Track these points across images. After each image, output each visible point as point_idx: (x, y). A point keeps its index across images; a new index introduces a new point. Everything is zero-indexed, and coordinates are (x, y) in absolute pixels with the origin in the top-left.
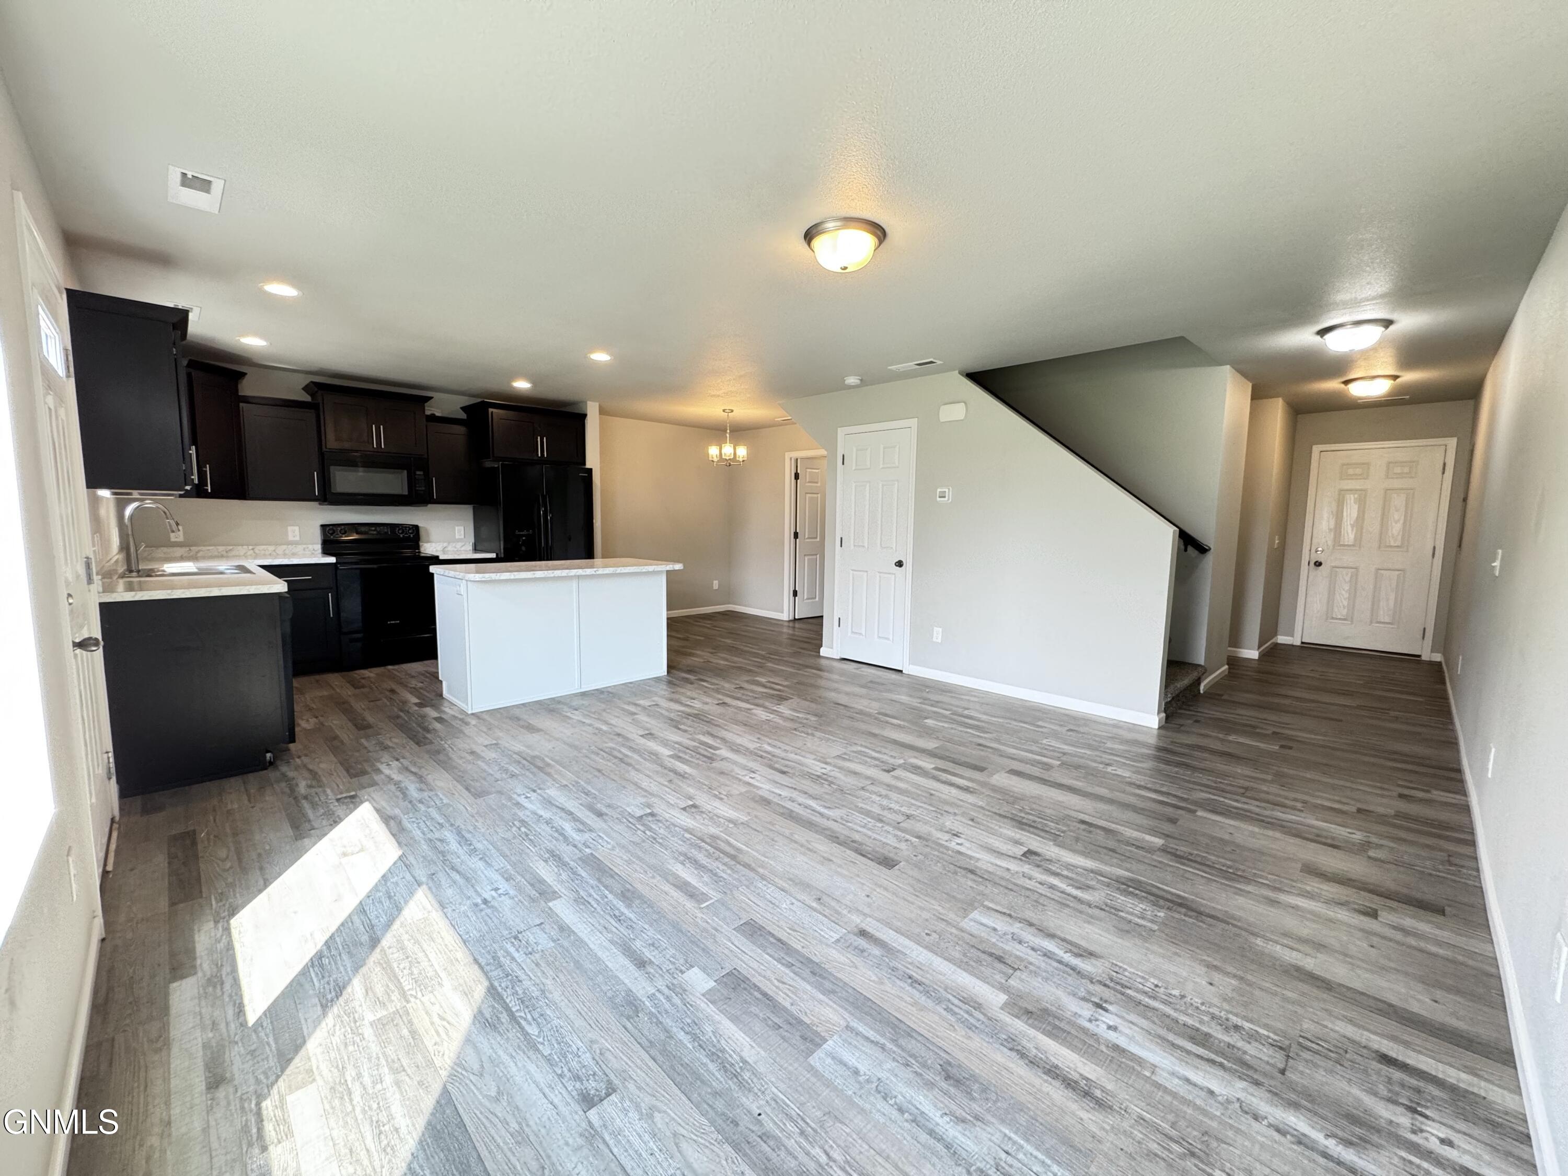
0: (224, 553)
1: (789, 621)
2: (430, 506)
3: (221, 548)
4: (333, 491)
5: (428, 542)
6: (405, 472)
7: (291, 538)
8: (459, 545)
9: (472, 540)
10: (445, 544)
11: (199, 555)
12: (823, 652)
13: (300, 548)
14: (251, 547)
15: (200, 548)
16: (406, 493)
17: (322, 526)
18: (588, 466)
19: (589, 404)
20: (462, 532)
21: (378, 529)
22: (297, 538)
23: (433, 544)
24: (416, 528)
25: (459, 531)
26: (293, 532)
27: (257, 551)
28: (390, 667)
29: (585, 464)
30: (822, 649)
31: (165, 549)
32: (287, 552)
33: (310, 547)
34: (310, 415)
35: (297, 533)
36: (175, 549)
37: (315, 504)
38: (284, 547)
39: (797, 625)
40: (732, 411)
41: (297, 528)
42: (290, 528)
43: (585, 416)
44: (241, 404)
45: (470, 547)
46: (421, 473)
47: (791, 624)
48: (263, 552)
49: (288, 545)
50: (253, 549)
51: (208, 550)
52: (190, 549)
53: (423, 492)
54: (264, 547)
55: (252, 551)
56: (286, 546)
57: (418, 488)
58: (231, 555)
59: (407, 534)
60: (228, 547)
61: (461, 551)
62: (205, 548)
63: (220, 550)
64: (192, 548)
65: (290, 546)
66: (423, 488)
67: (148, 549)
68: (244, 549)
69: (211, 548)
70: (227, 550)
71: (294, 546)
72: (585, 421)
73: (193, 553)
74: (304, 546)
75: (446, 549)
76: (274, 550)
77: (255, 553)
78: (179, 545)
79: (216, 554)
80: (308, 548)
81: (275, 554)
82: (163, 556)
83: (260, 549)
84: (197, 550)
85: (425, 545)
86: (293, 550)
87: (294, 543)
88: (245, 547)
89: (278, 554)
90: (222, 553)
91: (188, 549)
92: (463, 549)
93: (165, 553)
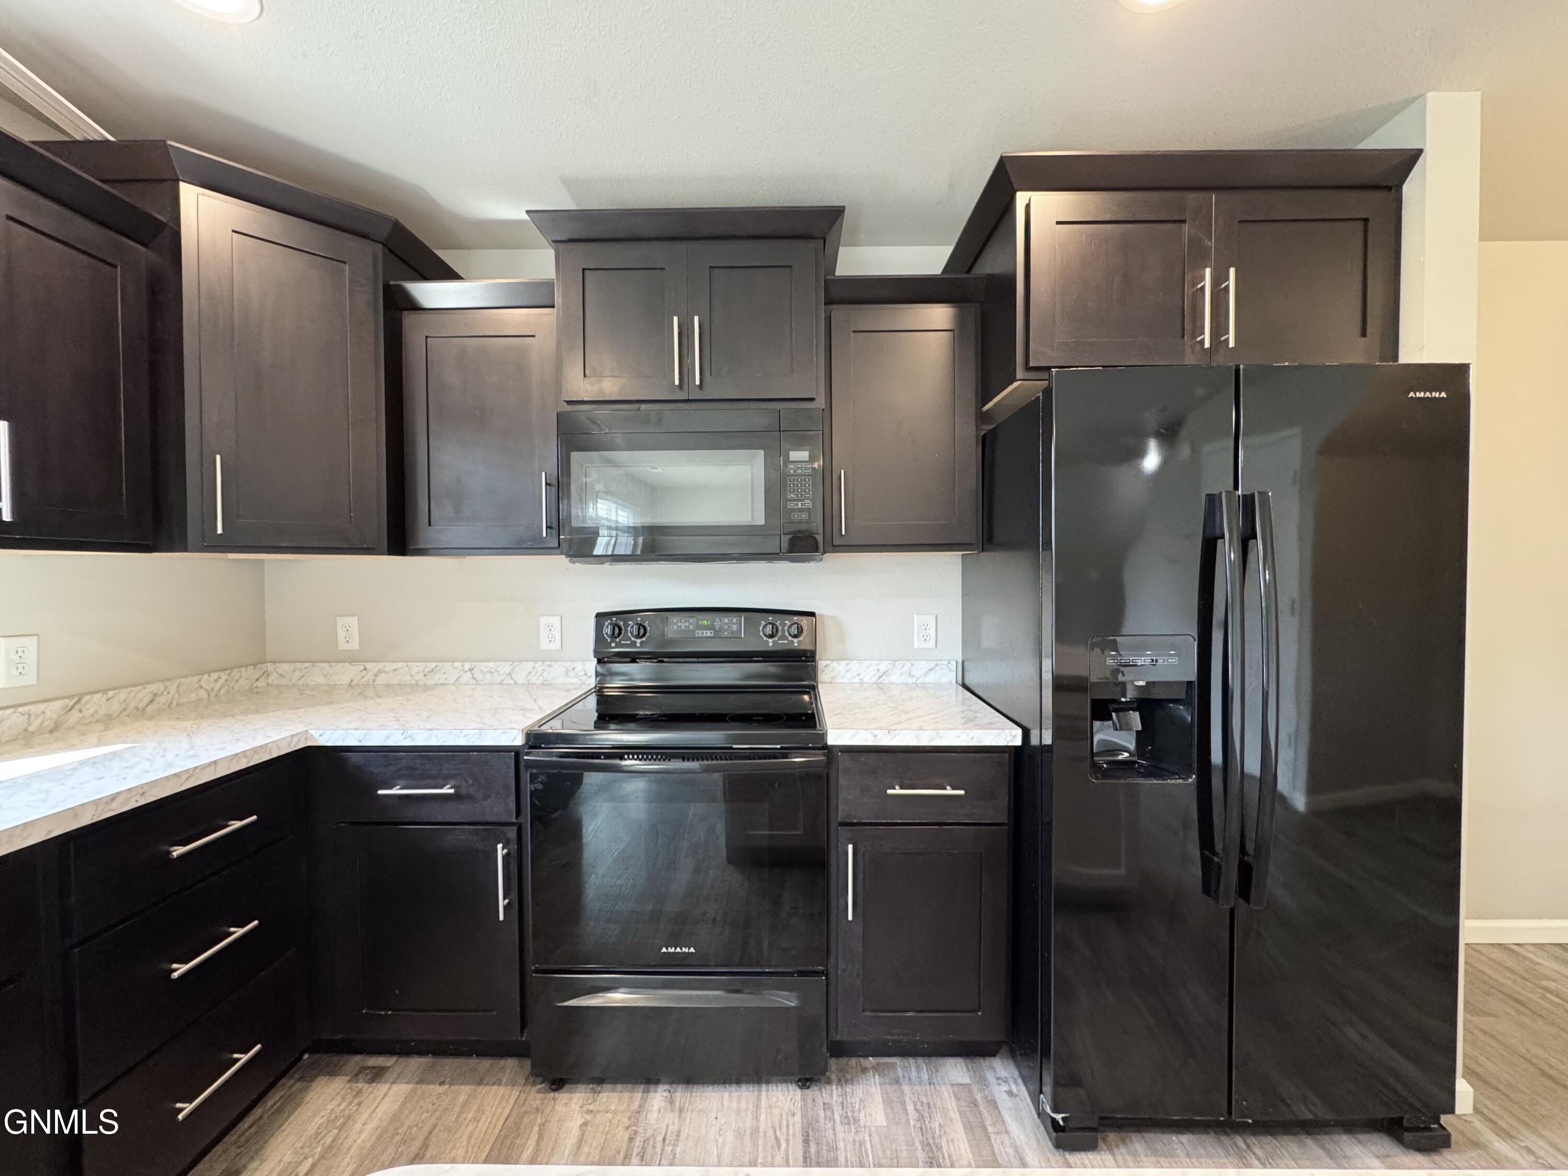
0: (421, 679)
3: (416, 667)
5: (843, 657)
6: (760, 455)
7: (544, 645)
8: (919, 669)
9: (955, 652)
10: (883, 666)
14: (467, 666)
15: (381, 666)
16: (760, 520)
17: (597, 616)
19: (1437, 99)
20: (932, 632)
21: (717, 624)
22: (556, 645)
23: (854, 665)
25: (924, 627)
26: (550, 631)
27: (479, 676)
31: (326, 667)
32: (534, 679)
33: (579, 666)
35: (556, 632)
36: (338, 667)
41: (556, 621)
42: (544, 620)
45: (944, 675)
46: (806, 458)
48: (488, 676)
49: (535, 661)
50: (471, 670)
51: (395, 670)
52: (365, 669)
53: (804, 516)
54: (491, 664)
55: (469, 673)
56: (532, 664)
57: (791, 505)
58: (432, 682)
59: (784, 638)
60: (428, 664)
61: (924, 686)
62: (390, 666)
63: (414, 672)
64: (368, 665)
65: (540, 663)
66: (808, 504)
67: (298, 665)
68: (455, 668)
69: (401, 665)
70: (427, 670)
71: (548, 663)
72: (1408, 189)
73: (369, 676)
74: (567, 664)
75: (885, 679)
76: (510, 674)
77: (474, 678)
78: (351, 659)
79: (408, 678)
80: (574, 669)
81: (512, 682)
82: (321, 680)
83: (485, 670)
84: (375, 670)
85: (834, 664)
86: (545, 674)
87: (550, 658)
88: (457, 664)
89: (516, 684)
90: (417, 677)
91: (363, 668)
92: (930, 679)
93: (325, 676)
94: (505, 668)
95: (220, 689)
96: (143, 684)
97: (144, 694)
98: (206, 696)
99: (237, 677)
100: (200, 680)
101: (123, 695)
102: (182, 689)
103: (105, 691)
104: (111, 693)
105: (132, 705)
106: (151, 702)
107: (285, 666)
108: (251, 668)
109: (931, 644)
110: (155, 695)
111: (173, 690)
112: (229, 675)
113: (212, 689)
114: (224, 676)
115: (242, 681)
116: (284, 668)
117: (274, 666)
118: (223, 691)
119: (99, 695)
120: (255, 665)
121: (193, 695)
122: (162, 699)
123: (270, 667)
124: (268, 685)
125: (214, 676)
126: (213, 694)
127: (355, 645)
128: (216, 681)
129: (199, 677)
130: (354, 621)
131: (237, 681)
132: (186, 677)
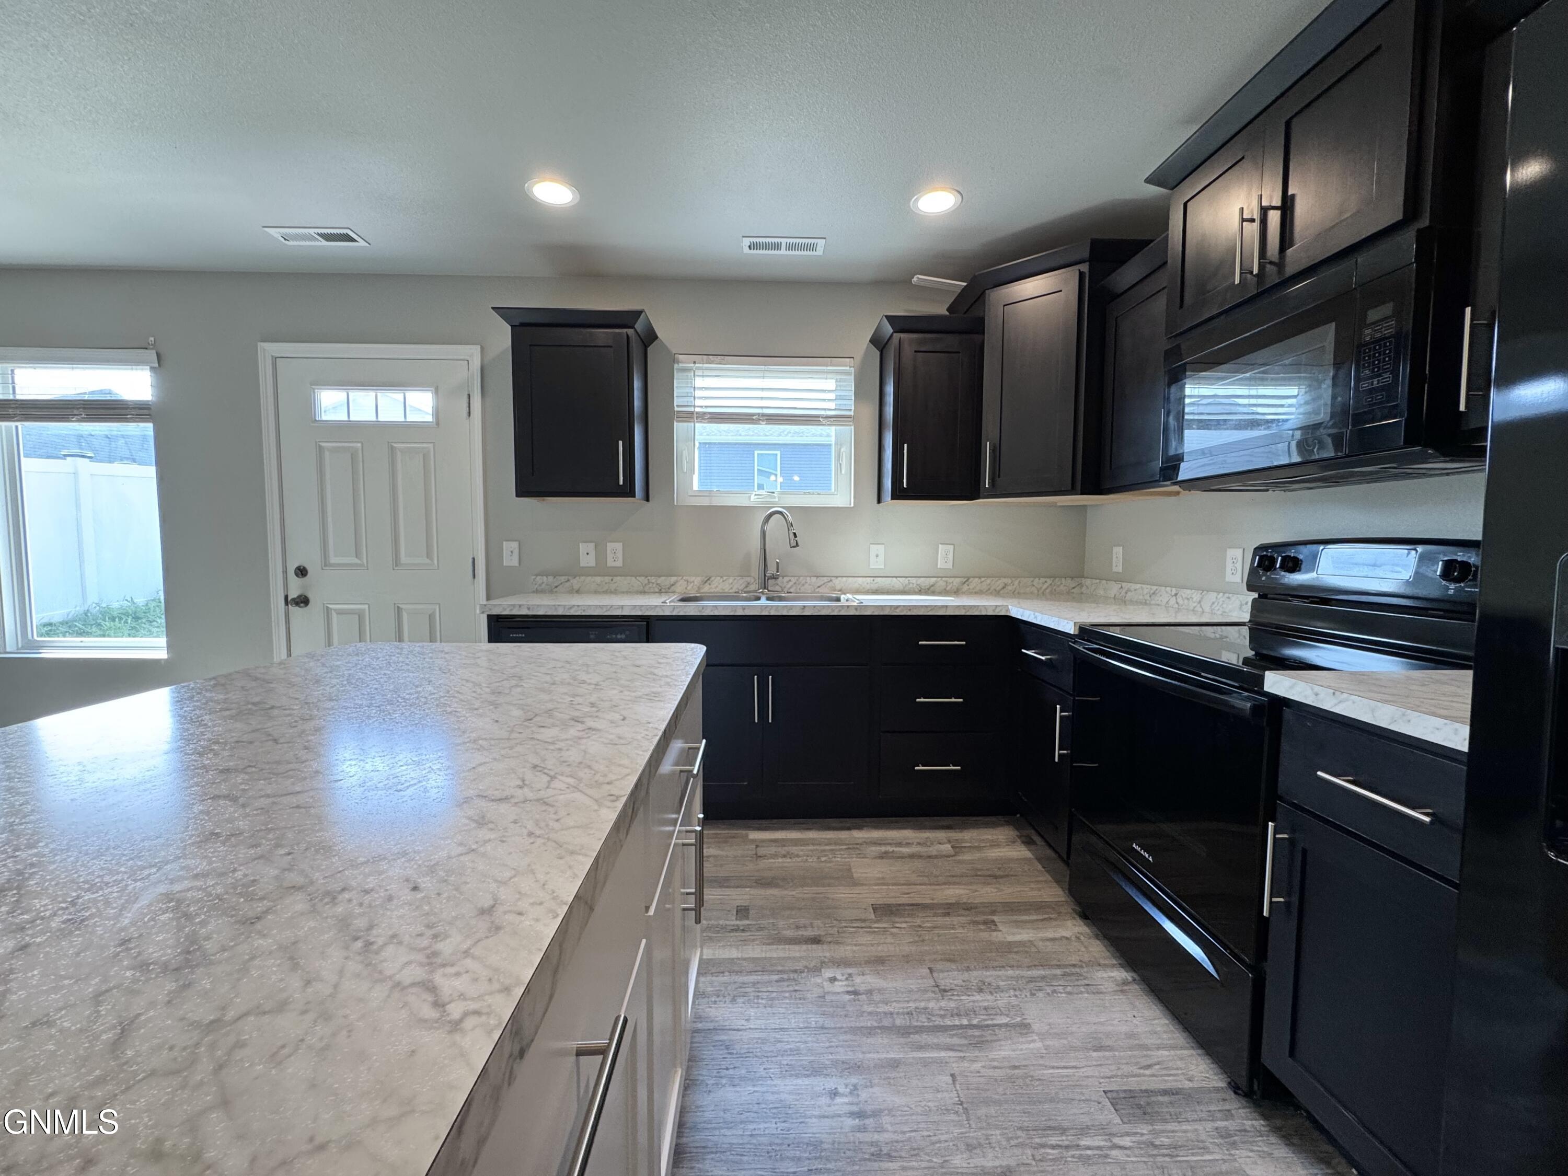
6: (1333, 331)
17: (1257, 548)
22: (1237, 578)
26: (1233, 563)
35: (1239, 565)
38: (1213, 595)
41: (1239, 553)
42: (1230, 553)
46: (1385, 311)
48: (1186, 602)
49: (1219, 592)
50: (1176, 595)
52: (1122, 587)
54: (1189, 591)
56: (1215, 594)
60: (1153, 587)
62: (1134, 586)
64: (1124, 584)
65: (1221, 594)
68: (1166, 592)
69: (1139, 586)
70: (1152, 592)
71: (1227, 595)
73: (1123, 593)
76: (1200, 602)
77: (1177, 603)
78: (1115, 579)
79: (1141, 597)
81: (1200, 610)
82: (1101, 593)
83: (1184, 596)
84: (1126, 589)
86: (1224, 606)
88: (1168, 589)
90: (1146, 597)
93: (1104, 590)
94: (1196, 596)
95: (1046, 589)
96: (1000, 577)
97: (1000, 583)
98: (1036, 592)
99: (1059, 583)
100: (1033, 581)
101: (989, 581)
102: (1021, 584)
103: (980, 578)
104: (983, 579)
105: (992, 589)
106: (1004, 588)
108: (1069, 580)
110: (1006, 584)
111: (1016, 583)
112: (1053, 581)
113: (1041, 588)
114: (1049, 581)
115: (1062, 587)
117: (1085, 580)
118: (1048, 591)
119: (977, 579)
120: (1072, 578)
121: (1028, 589)
122: (1009, 588)
123: (1083, 581)
124: (1082, 593)
125: (1043, 580)
126: (1041, 591)
127: (1120, 568)
128: (1043, 583)
129: (1032, 579)
130: (1121, 551)
131: (1059, 586)
132: (1025, 577)
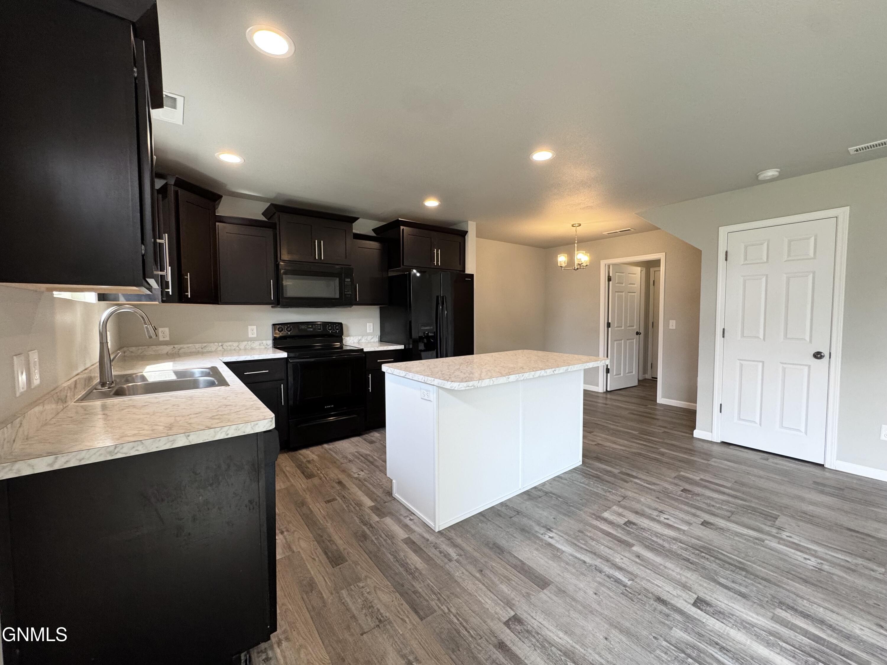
0: (200, 350)
1: (604, 393)
2: (354, 307)
3: (197, 346)
4: (285, 296)
5: (348, 336)
6: (338, 279)
7: (250, 335)
8: (369, 338)
9: (379, 333)
10: (360, 338)
11: (181, 351)
12: (697, 433)
13: (256, 345)
14: (220, 344)
15: (182, 346)
16: (337, 296)
17: (274, 325)
18: (468, 271)
19: (470, 223)
20: (372, 327)
21: (314, 326)
22: (255, 336)
23: (352, 338)
24: (341, 324)
25: (370, 326)
26: (252, 331)
27: (226, 348)
28: (326, 446)
29: (465, 272)
30: (695, 432)
31: (154, 348)
32: (247, 347)
33: (264, 342)
34: (269, 232)
35: (255, 331)
37: (269, 307)
38: (245, 343)
39: (609, 396)
40: (580, 225)
41: (255, 327)
42: (250, 328)
43: (467, 232)
44: (217, 224)
45: (377, 339)
46: (349, 280)
47: (605, 396)
48: (229, 347)
49: (248, 341)
50: (222, 345)
51: (188, 347)
52: (174, 347)
53: (349, 296)
54: (230, 343)
55: (221, 347)
57: (346, 293)
58: (206, 351)
59: (334, 330)
60: (203, 344)
61: (371, 342)
62: (185, 346)
63: (197, 347)
64: (175, 346)
65: (250, 342)
66: (350, 293)
67: (140, 347)
68: (216, 345)
69: (191, 345)
70: (202, 347)
71: (252, 342)
72: (466, 237)
73: (176, 350)
74: (260, 342)
75: (361, 341)
76: (238, 346)
77: (223, 348)
78: (166, 343)
79: (194, 350)
80: (262, 343)
81: (238, 349)
82: (153, 353)
83: (227, 345)
84: (179, 348)
85: (346, 338)
87: (252, 340)
88: (216, 344)
89: (240, 349)
90: (198, 349)
91: (173, 347)
92: (372, 341)
93: (154, 351)
94: (236, 344)
107: (134, 348)
109: (372, 331)
116: (133, 349)
117: (127, 348)
123: (125, 349)
127: (167, 339)
130: (167, 330)
